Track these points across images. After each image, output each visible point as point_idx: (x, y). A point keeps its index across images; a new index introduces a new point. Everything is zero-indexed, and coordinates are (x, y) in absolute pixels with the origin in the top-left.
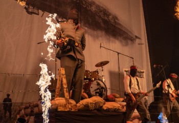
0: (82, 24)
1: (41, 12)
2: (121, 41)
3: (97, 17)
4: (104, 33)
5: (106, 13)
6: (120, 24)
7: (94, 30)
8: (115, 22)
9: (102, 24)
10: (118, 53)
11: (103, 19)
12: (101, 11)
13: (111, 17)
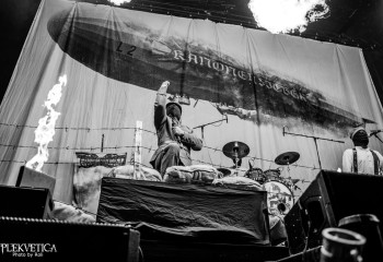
0: (260, 111)
1: (192, 101)
2: (333, 130)
3: (285, 98)
4: (300, 119)
5: (299, 90)
6: (328, 105)
7: (282, 117)
8: (319, 102)
9: (295, 107)
10: (315, 139)
11: (296, 100)
12: (291, 89)
13: (310, 95)
